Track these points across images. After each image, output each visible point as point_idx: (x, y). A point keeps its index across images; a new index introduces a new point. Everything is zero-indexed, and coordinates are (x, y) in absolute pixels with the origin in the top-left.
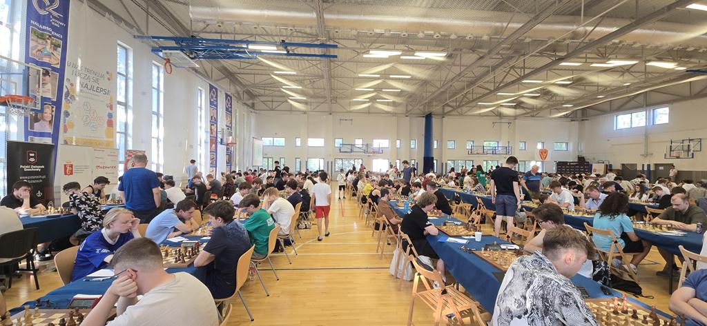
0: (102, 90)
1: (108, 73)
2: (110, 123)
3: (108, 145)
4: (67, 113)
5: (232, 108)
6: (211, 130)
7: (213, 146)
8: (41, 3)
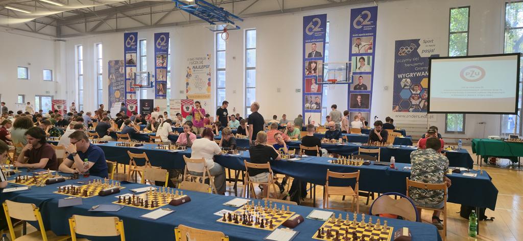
0: (205, 66)
1: (208, 55)
2: (209, 84)
3: (209, 97)
4: (187, 84)
5: (375, 24)
6: (310, 68)
7: (314, 87)
8: (159, 44)
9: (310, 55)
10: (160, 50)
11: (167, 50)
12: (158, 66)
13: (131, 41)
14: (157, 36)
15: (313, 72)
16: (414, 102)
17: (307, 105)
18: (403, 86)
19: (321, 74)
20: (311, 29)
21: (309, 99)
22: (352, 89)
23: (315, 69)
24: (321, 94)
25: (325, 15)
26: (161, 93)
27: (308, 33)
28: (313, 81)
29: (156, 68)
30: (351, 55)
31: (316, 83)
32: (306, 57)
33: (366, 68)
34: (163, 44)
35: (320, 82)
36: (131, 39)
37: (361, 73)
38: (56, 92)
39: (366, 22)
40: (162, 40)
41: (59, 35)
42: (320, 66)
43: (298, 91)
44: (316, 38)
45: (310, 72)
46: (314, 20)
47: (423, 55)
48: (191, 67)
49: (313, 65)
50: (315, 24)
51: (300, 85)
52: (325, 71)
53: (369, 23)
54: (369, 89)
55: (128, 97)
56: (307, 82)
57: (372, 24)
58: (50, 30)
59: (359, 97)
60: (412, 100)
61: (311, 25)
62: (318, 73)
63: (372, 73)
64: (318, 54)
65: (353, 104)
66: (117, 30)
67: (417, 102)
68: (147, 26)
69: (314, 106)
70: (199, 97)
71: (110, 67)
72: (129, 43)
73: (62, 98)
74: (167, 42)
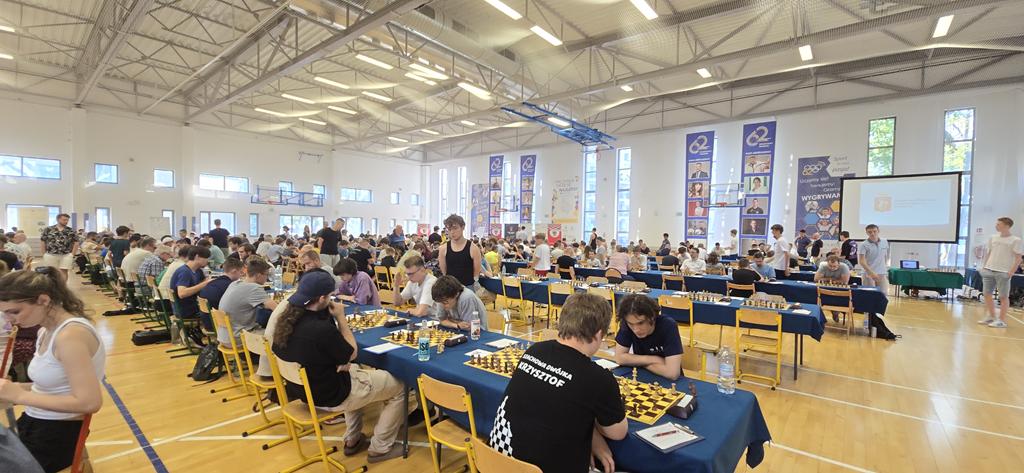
0: (573, 188)
1: (576, 177)
2: (577, 208)
3: (575, 221)
4: (553, 207)
5: (773, 140)
6: (694, 190)
7: (699, 211)
8: (525, 167)
9: (694, 175)
10: (527, 173)
11: (534, 172)
12: (523, 189)
13: (496, 165)
15: (697, 194)
16: (822, 228)
17: (690, 230)
18: (808, 209)
19: (707, 196)
20: (695, 148)
21: (693, 224)
22: (745, 213)
23: (700, 191)
24: (707, 218)
25: (713, 132)
26: (525, 217)
27: (692, 152)
28: (698, 204)
29: (521, 191)
30: (743, 175)
31: (701, 206)
32: (690, 178)
33: (763, 190)
34: (530, 166)
35: (706, 204)
36: (497, 162)
37: (756, 195)
38: (421, 216)
39: (762, 139)
40: (529, 162)
41: (425, 160)
42: (705, 188)
43: (680, 214)
44: (702, 157)
45: (694, 194)
46: (699, 137)
47: (832, 175)
48: (558, 190)
49: (698, 187)
50: (701, 142)
51: (682, 208)
52: (713, 193)
53: (766, 140)
54: (765, 213)
55: (492, 222)
56: (690, 206)
57: (769, 141)
58: (417, 155)
59: (753, 222)
60: (819, 225)
61: (695, 143)
62: (704, 195)
63: (769, 195)
64: (704, 174)
65: (747, 230)
66: (482, 154)
67: (827, 228)
68: (511, 149)
69: (699, 231)
71: (473, 191)
72: (494, 167)
73: (427, 222)
74: (534, 164)
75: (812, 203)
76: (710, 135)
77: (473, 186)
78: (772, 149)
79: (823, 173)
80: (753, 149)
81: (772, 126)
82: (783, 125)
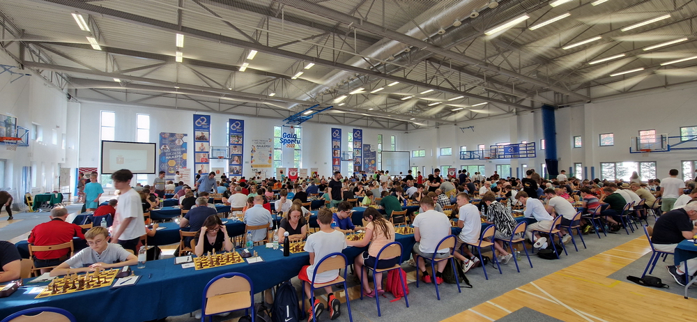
0: (267, 146)
1: (269, 139)
2: (270, 158)
3: (270, 166)
4: (252, 157)
5: (361, 136)
6: (335, 153)
7: (337, 162)
8: (234, 127)
9: (335, 147)
10: (236, 131)
11: (243, 133)
12: (231, 142)
13: (202, 123)
14: (231, 121)
15: (336, 155)
17: (334, 171)
18: (366, 163)
21: (335, 168)
22: (355, 164)
24: (340, 166)
27: (334, 136)
28: (336, 159)
30: (354, 148)
31: (338, 160)
34: (238, 128)
35: (340, 159)
36: (202, 120)
37: (358, 156)
39: (359, 135)
40: (237, 124)
42: (339, 152)
46: (336, 130)
47: (371, 151)
48: (255, 145)
50: (337, 132)
54: (360, 164)
56: (334, 160)
59: (357, 167)
60: (369, 168)
61: (335, 132)
63: (361, 157)
64: (338, 147)
67: (371, 169)
70: (262, 166)
71: (162, 138)
72: (199, 123)
74: (242, 126)
75: (367, 161)
76: (340, 130)
77: (162, 134)
78: (361, 139)
79: (369, 150)
80: (357, 139)
81: (361, 131)
82: (364, 131)
